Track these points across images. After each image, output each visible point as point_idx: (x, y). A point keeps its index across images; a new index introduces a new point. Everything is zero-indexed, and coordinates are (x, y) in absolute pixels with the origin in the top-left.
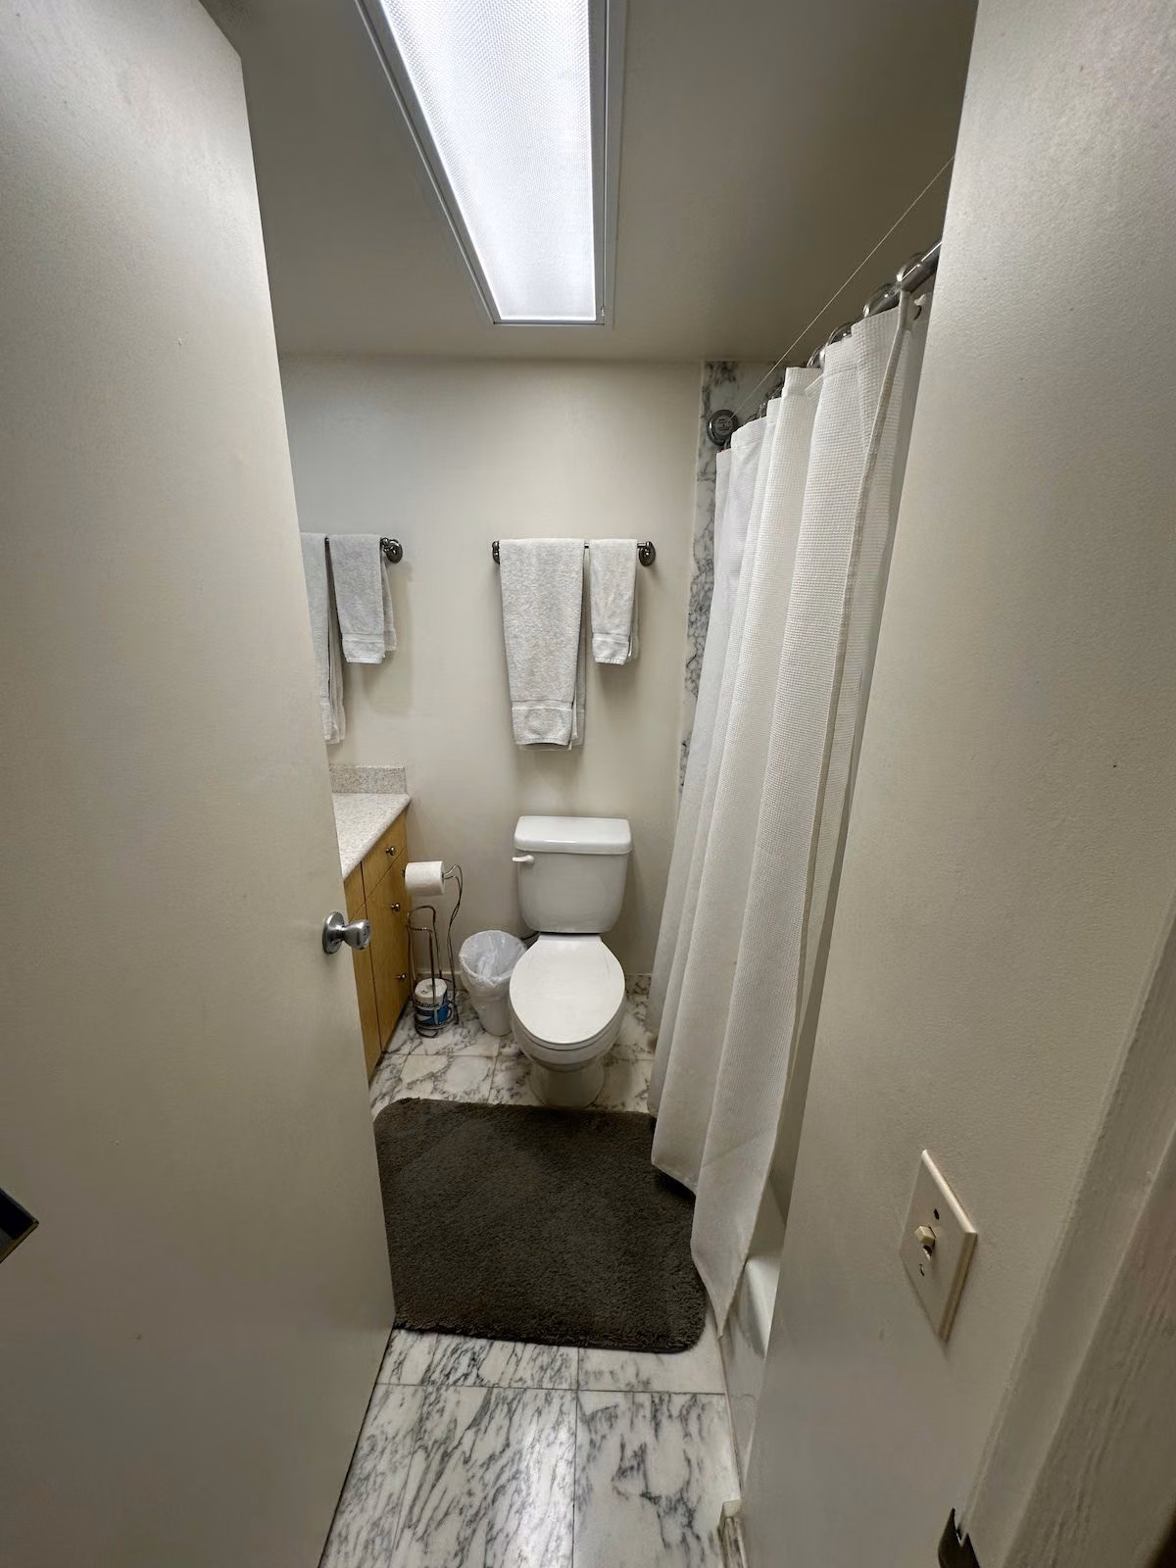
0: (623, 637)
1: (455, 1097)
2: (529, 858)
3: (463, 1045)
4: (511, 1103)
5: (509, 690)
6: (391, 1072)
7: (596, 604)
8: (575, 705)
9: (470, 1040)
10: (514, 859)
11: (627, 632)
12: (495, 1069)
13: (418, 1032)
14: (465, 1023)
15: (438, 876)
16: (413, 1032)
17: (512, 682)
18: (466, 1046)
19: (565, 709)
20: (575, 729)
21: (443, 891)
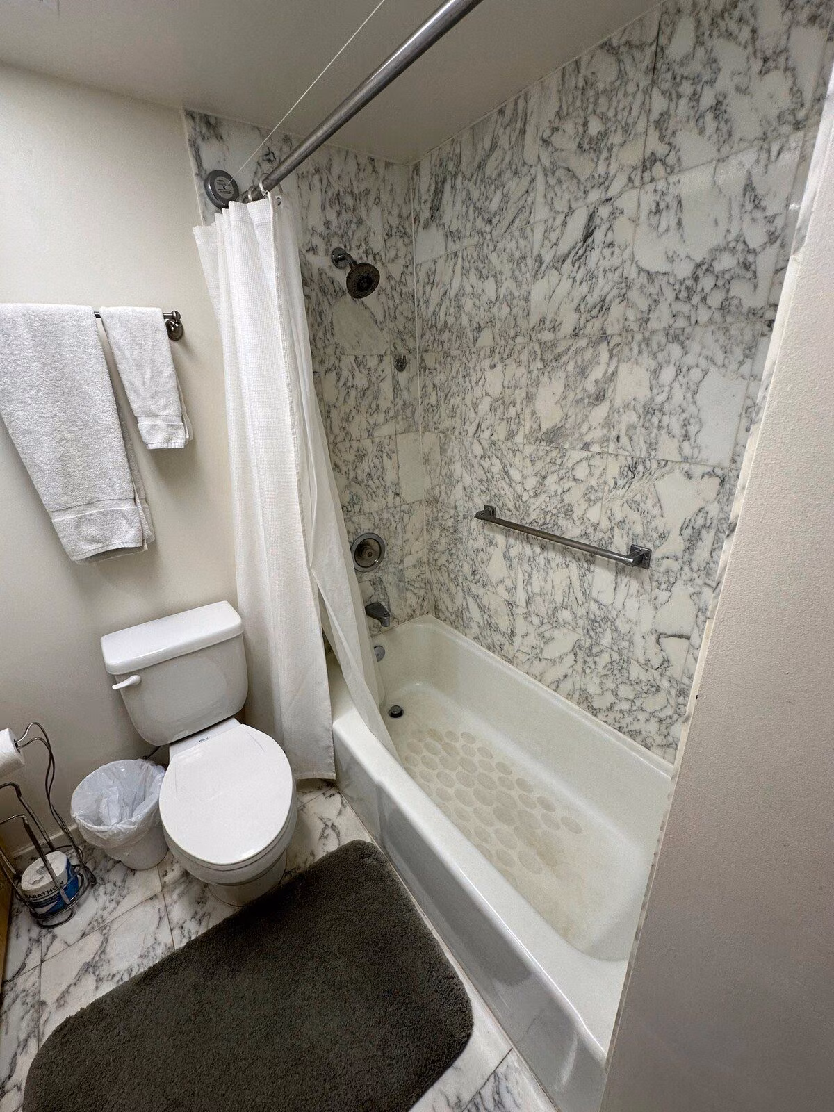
0: (173, 419)
1: (130, 971)
2: (134, 679)
3: (114, 904)
4: (202, 931)
5: (40, 500)
6: (24, 1003)
7: (131, 384)
8: (138, 501)
9: (120, 891)
10: (115, 687)
11: (178, 412)
12: (166, 907)
13: (42, 927)
14: (106, 877)
15: (11, 748)
16: (35, 931)
17: (41, 490)
18: (118, 903)
19: (127, 507)
20: (146, 526)
21: (23, 762)
